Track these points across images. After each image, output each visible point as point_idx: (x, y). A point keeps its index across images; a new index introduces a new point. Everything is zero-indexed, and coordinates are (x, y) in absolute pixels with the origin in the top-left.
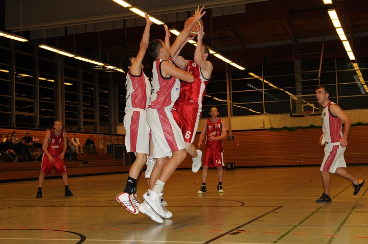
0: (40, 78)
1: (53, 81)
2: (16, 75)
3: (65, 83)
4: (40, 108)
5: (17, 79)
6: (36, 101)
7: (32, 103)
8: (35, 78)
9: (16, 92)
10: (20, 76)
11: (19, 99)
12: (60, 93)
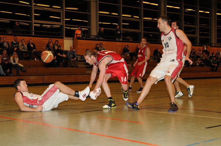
0: (200, 11)
1: (209, 12)
2: (185, 10)
3: (217, 14)
4: (200, 32)
5: (185, 13)
6: (197, 26)
7: (194, 28)
8: (197, 11)
9: (184, 22)
10: (187, 10)
11: (186, 26)
12: (213, 20)
